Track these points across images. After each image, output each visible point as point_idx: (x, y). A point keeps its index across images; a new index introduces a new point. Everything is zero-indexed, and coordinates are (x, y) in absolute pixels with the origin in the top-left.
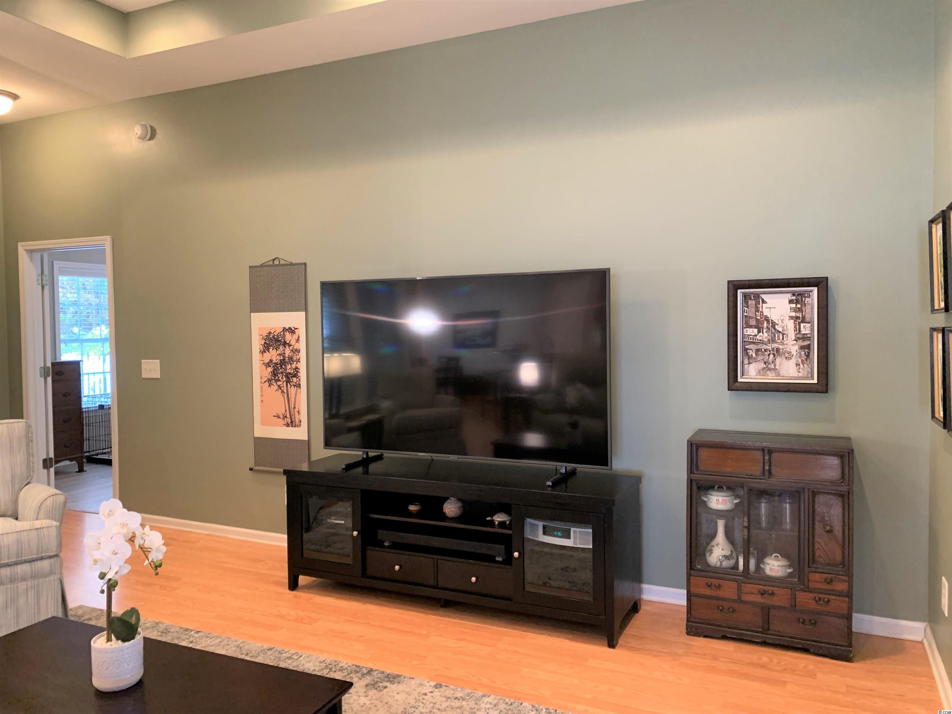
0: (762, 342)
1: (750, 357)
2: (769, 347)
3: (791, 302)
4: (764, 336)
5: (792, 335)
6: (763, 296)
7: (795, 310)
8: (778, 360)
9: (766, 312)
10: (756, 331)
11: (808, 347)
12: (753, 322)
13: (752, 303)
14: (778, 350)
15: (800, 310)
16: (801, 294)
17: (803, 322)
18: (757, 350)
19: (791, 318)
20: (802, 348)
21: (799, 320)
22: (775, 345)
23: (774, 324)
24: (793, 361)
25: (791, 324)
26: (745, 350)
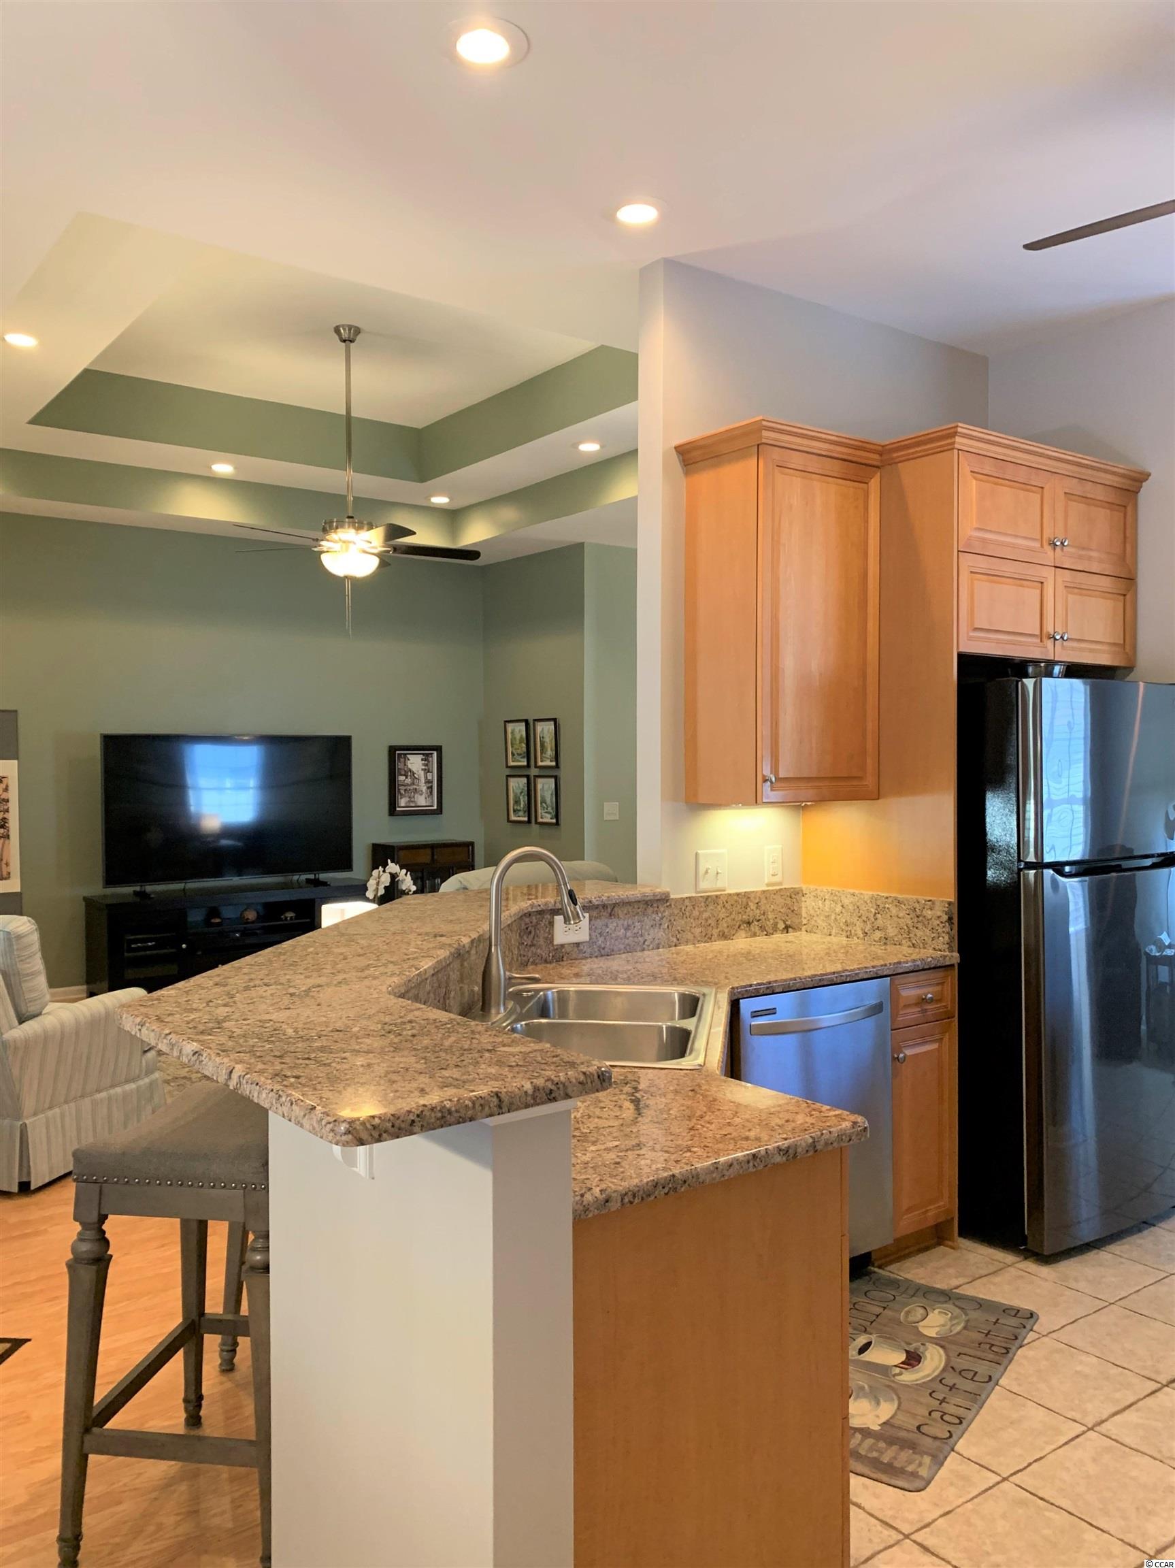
0: (408, 785)
1: (401, 794)
2: (411, 788)
3: (422, 760)
4: (409, 781)
5: (423, 780)
6: (408, 756)
7: (424, 765)
8: (416, 796)
9: (410, 766)
10: (404, 777)
11: (431, 787)
12: (403, 773)
13: (402, 760)
14: (416, 789)
15: (426, 765)
16: (427, 755)
17: (429, 772)
18: (405, 790)
19: (422, 769)
20: (428, 788)
21: (427, 771)
22: (415, 787)
23: (414, 774)
24: (423, 796)
25: (422, 773)
26: (399, 789)
